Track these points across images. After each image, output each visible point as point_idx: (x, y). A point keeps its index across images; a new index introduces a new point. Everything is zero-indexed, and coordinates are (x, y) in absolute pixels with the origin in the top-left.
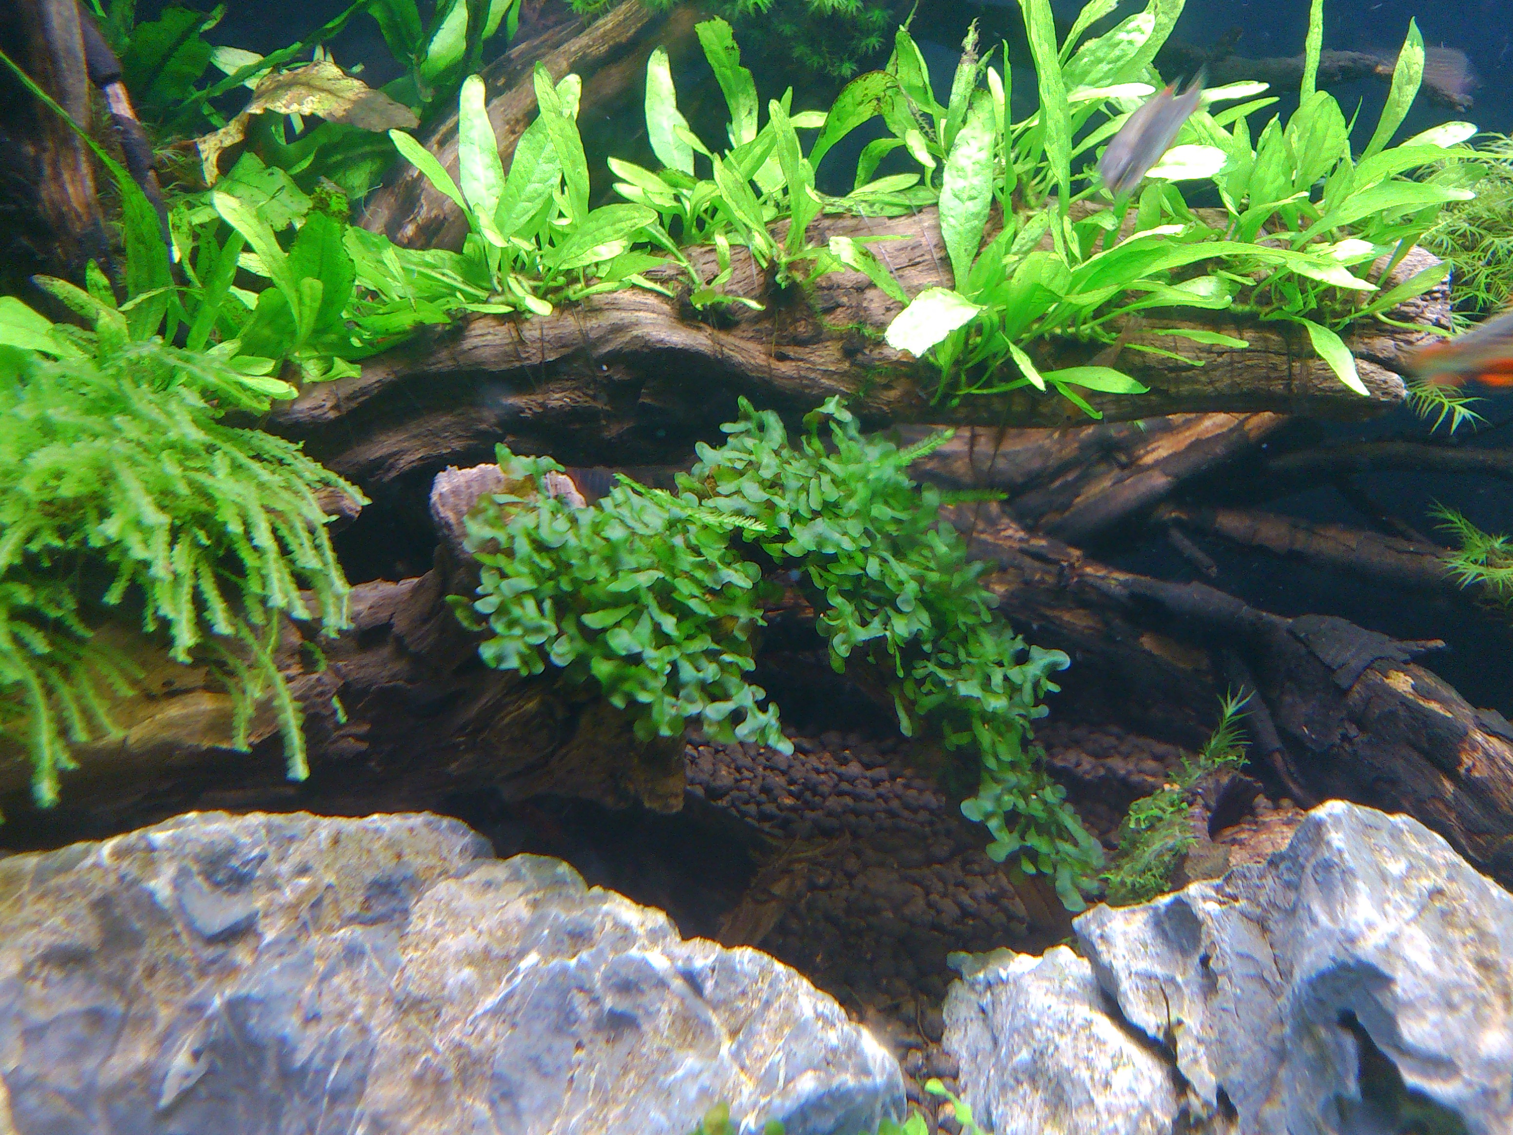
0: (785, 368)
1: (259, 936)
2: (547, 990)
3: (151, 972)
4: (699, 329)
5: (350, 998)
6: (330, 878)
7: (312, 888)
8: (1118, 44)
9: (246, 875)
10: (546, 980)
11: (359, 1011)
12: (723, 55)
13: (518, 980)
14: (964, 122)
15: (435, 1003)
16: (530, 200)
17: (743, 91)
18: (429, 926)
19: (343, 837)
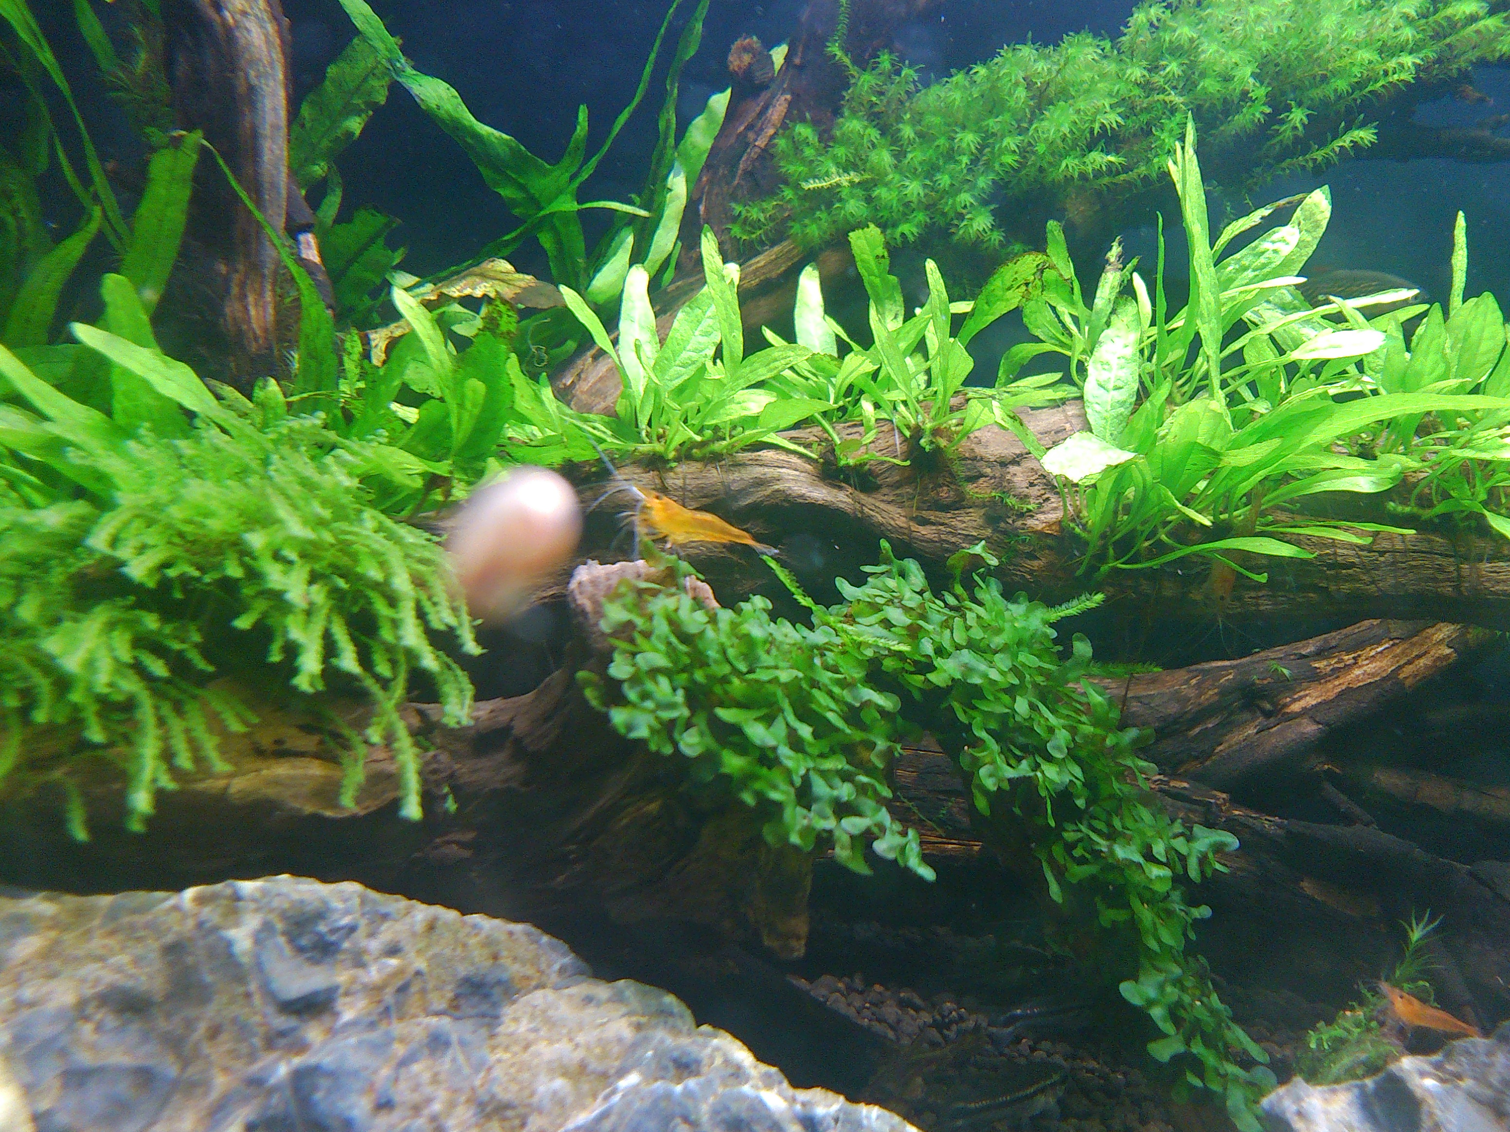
0: (925, 531)
1: (336, 1015)
2: (648, 1113)
3: (214, 1033)
4: (840, 488)
5: (428, 1090)
6: (421, 964)
7: (400, 971)
8: (1263, 253)
9: (333, 944)
10: (647, 1103)
11: (437, 1107)
12: (873, 263)
13: (616, 1098)
14: (1108, 324)
15: (521, 1110)
16: (683, 366)
17: (891, 298)
18: (522, 1030)
19: (439, 925)
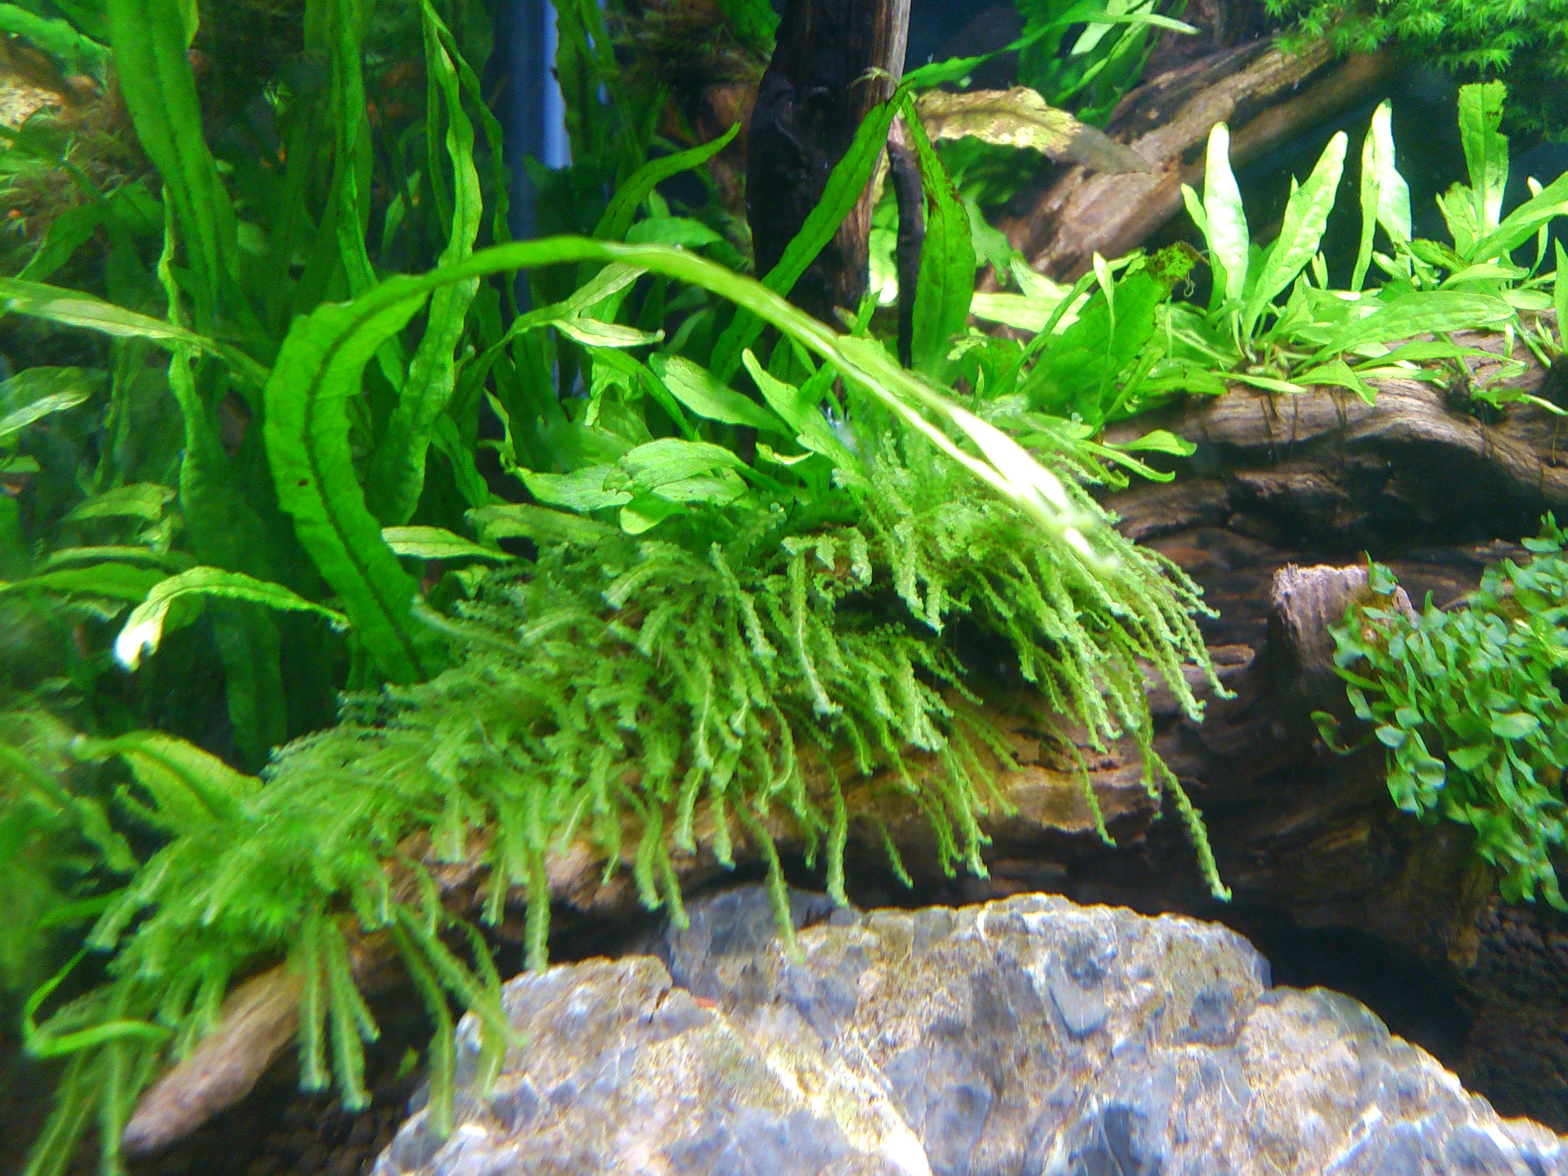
0: (1560, 476)
1: (1109, 1039)
2: (1398, 1152)
4: (1468, 423)
5: (1210, 1124)
6: (1168, 988)
9: (1100, 971)
10: (1396, 1141)
12: (1480, 119)
13: (1366, 1134)
15: (1289, 1145)
17: (1495, 160)
18: (1266, 1057)
19: (1175, 943)
